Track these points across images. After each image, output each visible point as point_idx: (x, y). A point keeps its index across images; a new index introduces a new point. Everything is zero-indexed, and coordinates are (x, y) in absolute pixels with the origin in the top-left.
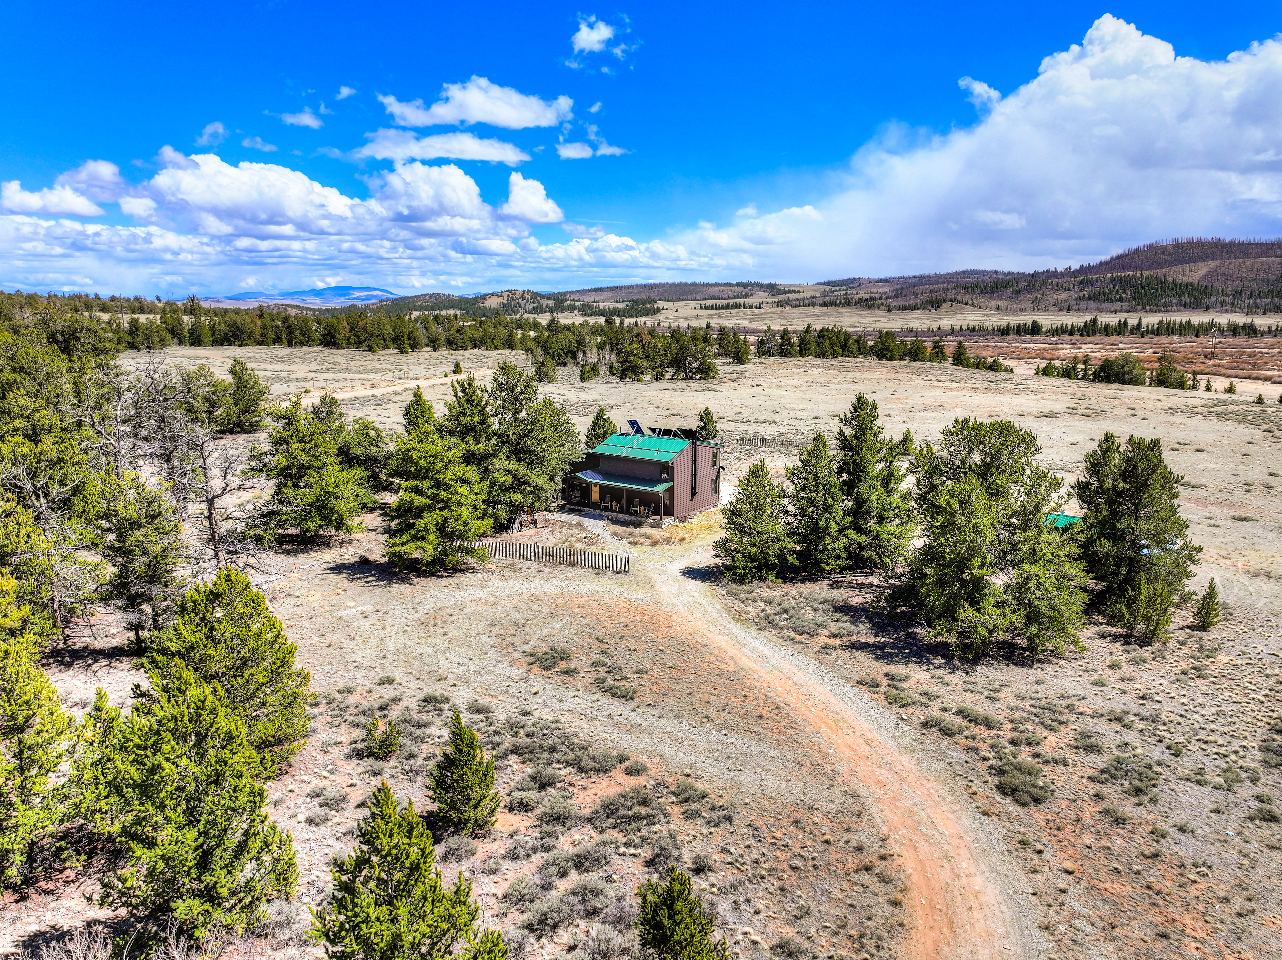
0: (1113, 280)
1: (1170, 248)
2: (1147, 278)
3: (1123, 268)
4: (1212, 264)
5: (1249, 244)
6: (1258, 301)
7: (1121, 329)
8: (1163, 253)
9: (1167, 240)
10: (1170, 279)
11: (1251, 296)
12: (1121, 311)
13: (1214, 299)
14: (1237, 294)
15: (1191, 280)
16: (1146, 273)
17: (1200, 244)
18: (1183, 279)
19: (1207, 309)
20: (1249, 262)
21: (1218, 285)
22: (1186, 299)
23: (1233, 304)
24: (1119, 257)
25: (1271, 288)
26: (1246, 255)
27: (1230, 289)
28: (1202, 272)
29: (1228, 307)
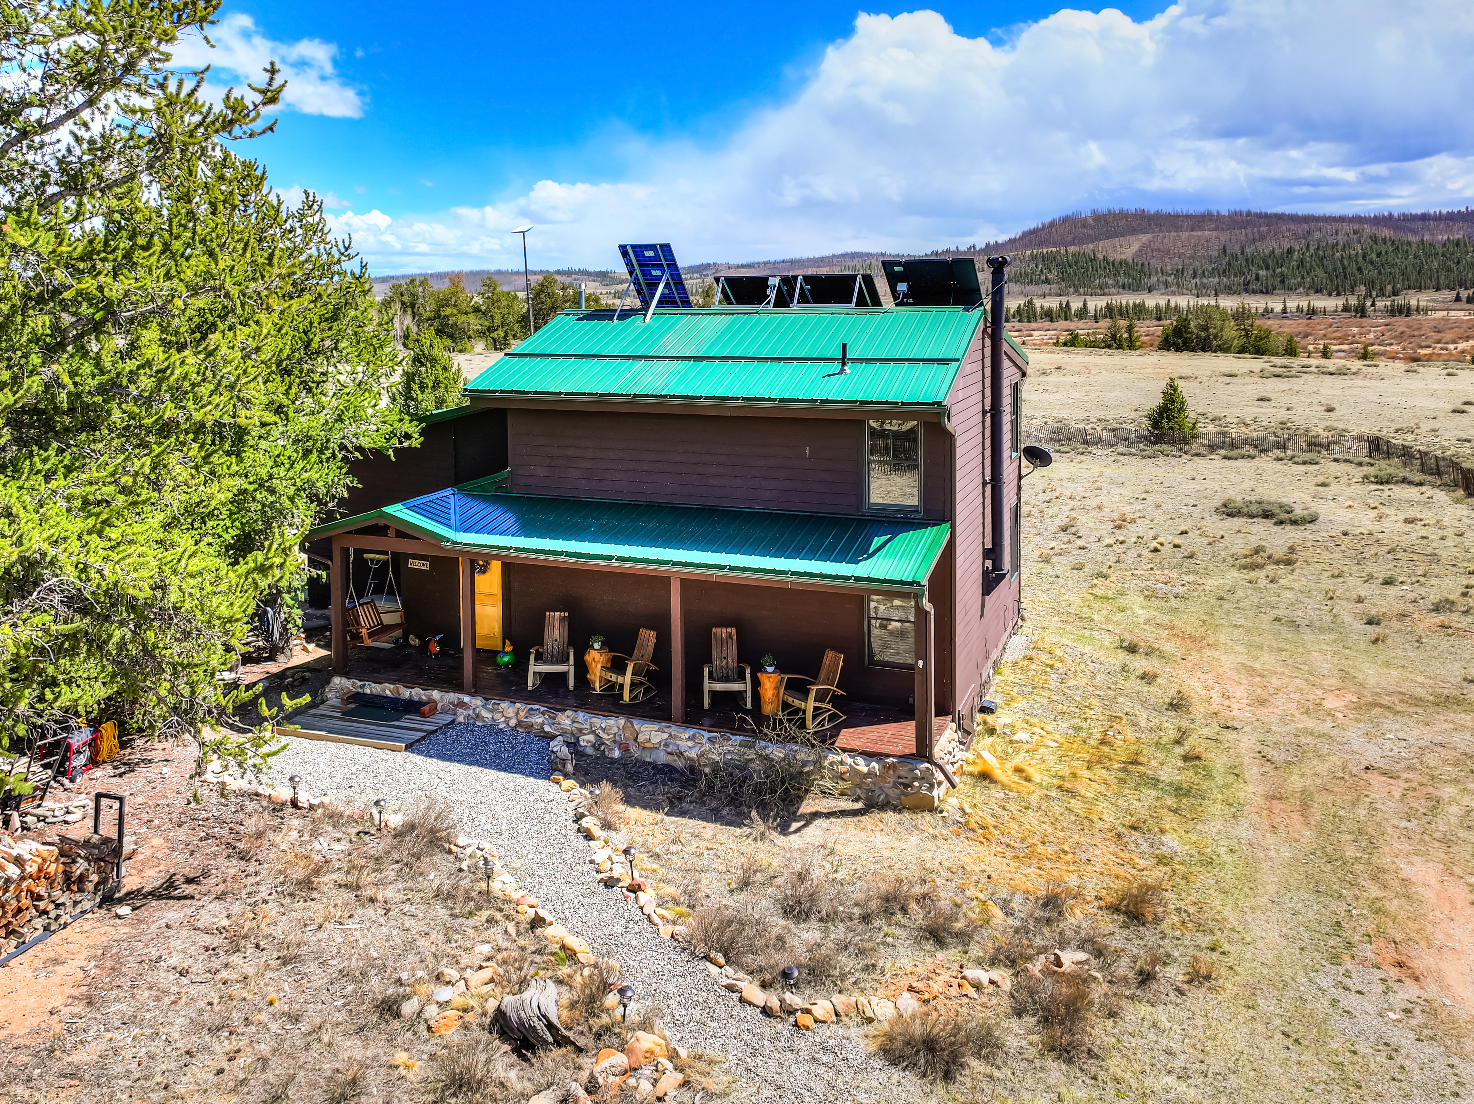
0: (1034, 257)
1: (1091, 221)
2: (1074, 255)
3: (1041, 244)
4: (1145, 238)
5: (1177, 216)
6: (1205, 280)
7: (1065, 312)
8: (1084, 226)
9: (1086, 212)
10: (1100, 256)
11: (1194, 276)
12: (1050, 295)
13: (1154, 279)
14: (1179, 273)
15: (1123, 257)
16: (1071, 249)
17: (1123, 215)
18: (1116, 256)
19: (1150, 291)
20: (1185, 235)
21: (1155, 263)
22: (1122, 279)
23: (1178, 285)
24: (1033, 232)
25: (1214, 266)
26: (1177, 229)
27: (1169, 267)
28: (1135, 247)
29: (1174, 288)
